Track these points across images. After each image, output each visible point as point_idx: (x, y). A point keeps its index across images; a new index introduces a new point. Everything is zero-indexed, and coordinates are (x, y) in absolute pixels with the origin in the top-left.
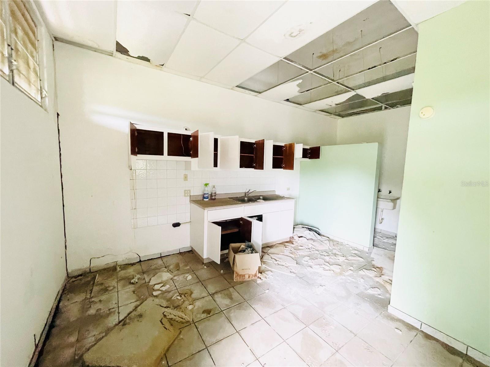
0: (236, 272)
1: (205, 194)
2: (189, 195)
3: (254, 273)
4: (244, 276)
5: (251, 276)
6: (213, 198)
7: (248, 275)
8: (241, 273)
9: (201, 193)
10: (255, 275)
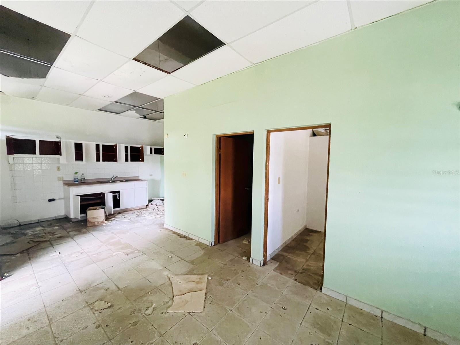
0: (89, 221)
1: (75, 179)
2: (62, 180)
3: (101, 221)
4: (94, 222)
5: (99, 223)
6: (83, 181)
7: (97, 222)
8: (92, 220)
9: (73, 179)
10: (103, 222)
